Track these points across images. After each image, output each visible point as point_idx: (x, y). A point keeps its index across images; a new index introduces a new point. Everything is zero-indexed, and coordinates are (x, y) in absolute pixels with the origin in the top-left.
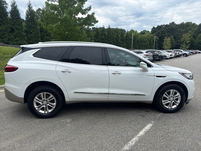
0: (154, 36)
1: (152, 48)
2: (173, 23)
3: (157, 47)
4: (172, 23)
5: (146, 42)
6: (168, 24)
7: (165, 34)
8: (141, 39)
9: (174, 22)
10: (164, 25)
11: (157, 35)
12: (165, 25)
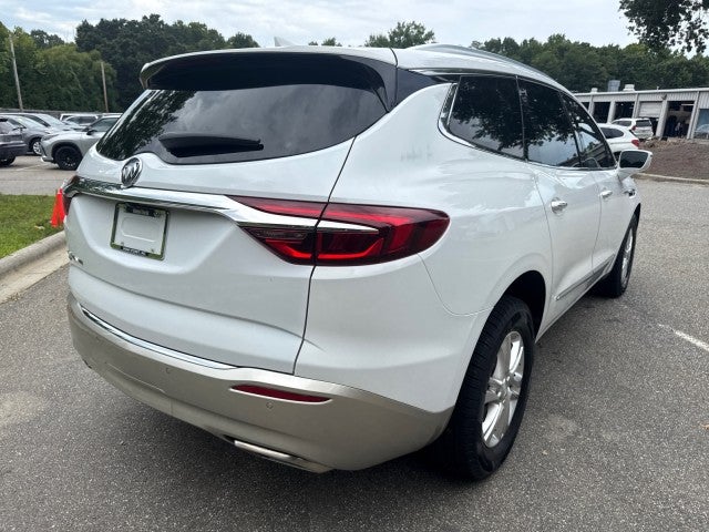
0: (95, 58)
1: (99, 106)
2: (155, 18)
3: (114, 104)
4: (152, 16)
5: (71, 80)
6: (140, 20)
7: (134, 54)
8: (48, 66)
9: (158, 16)
10: (124, 21)
11: (106, 57)
12: (129, 23)
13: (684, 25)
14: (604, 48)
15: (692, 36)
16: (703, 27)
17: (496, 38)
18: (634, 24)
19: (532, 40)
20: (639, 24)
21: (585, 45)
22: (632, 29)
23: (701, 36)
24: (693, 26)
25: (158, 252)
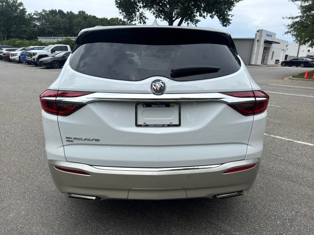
13: (138, 14)
14: (102, 19)
15: (141, 18)
16: (144, 15)
17: (54, 9)
18: (121, 11)
19: (71, 12)
20: (123, 11)
21: (94, 17)
22: (120, 13)
23: (144, 18)
24: (141, 14)
25: (178, 123)
